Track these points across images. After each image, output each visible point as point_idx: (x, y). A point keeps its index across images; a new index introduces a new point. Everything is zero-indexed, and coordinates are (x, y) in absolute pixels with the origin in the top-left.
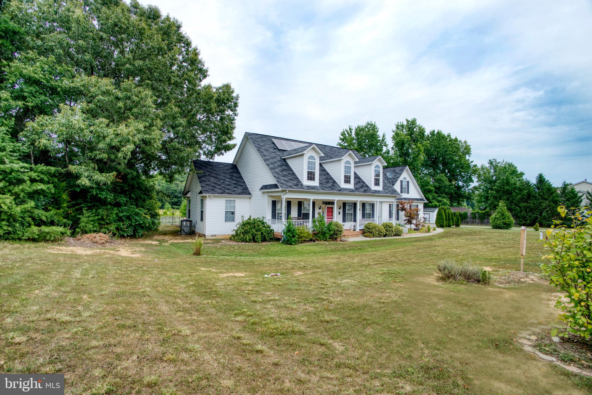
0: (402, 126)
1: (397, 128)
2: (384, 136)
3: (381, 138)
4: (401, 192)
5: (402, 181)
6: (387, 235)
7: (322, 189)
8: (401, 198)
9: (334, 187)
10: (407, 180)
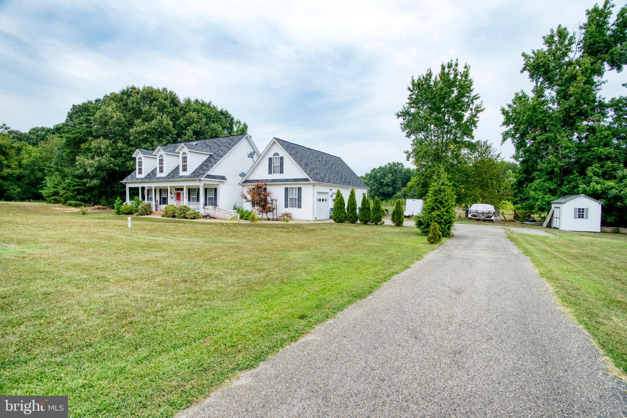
4: (270, 173)
5: (271, 158)
6: (176, 216)
7: (142, 179)
8: (269, 180)
9: (153, 177)
10: (279, 157)
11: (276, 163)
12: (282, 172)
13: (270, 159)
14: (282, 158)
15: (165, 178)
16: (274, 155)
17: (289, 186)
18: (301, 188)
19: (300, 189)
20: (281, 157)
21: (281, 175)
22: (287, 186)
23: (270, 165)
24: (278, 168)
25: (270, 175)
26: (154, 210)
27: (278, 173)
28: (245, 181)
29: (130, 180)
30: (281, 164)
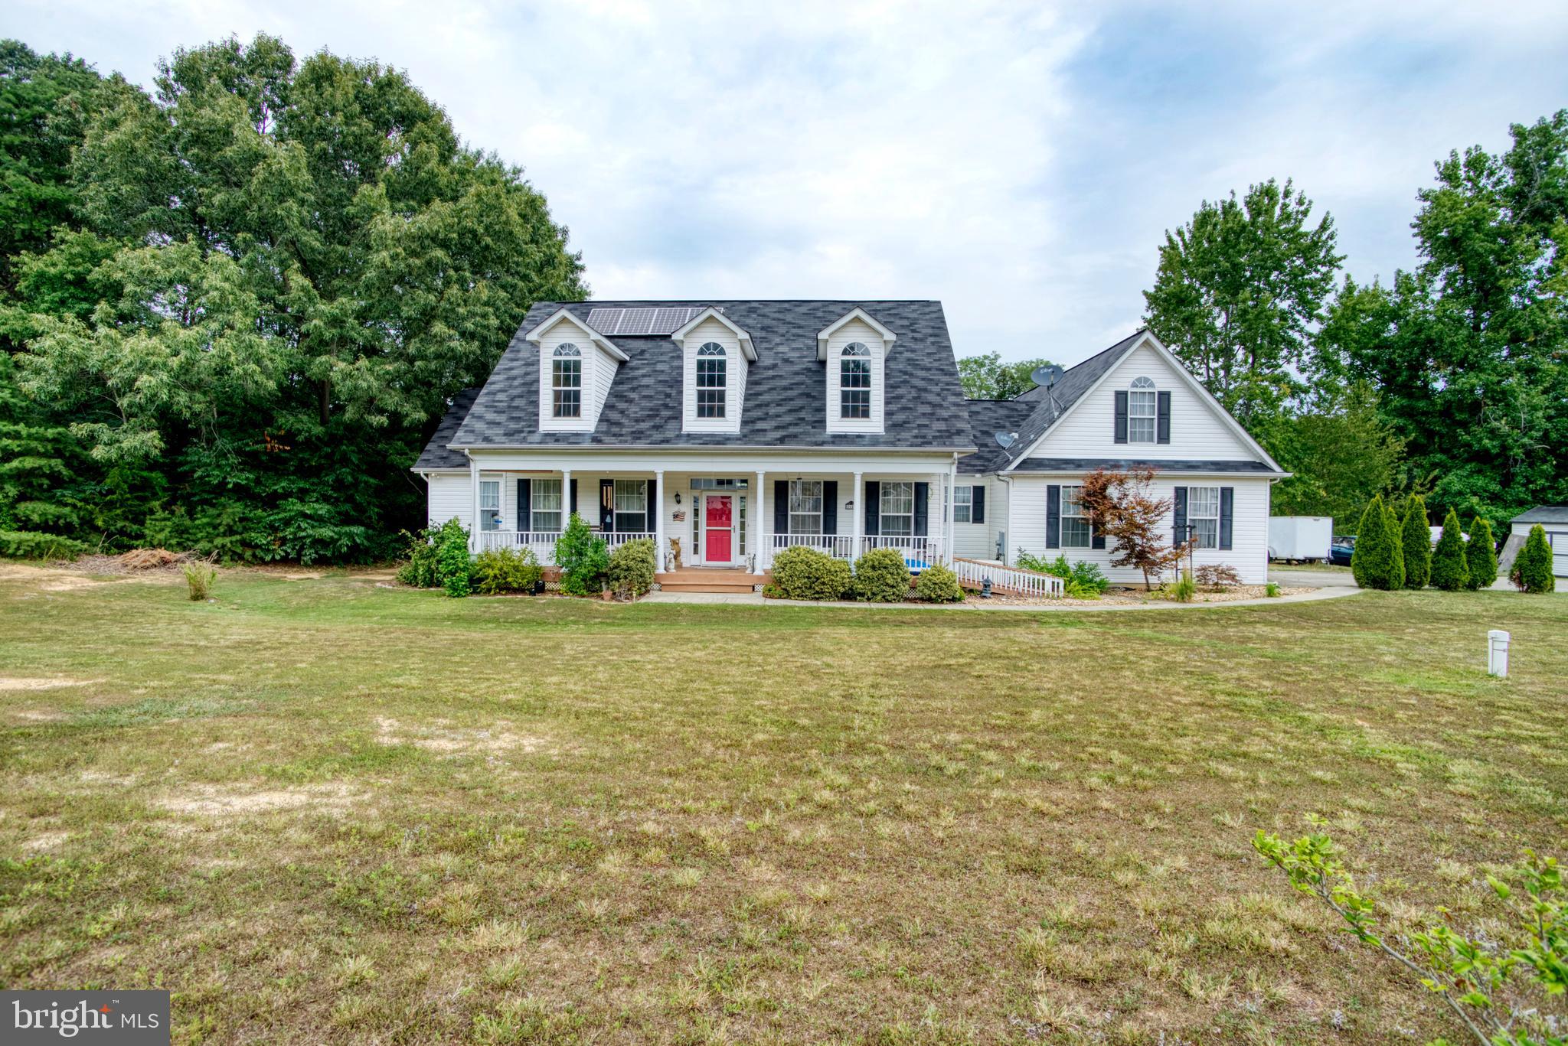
4: (1121, 437)
5: (1126, 393)
6: (862, 595)
7: (596, 440)
8: (1118, 461)
9: (654, 432)
10: (1156, 390)
11: (1142, 411)
12: (1164, 438)
13: (1121, 397)
14: (1164, 398)
15: (743, 438)
16: (1134, 385)
17: (1188, 484)
18: (1231, 490)
19: (1227, 495)
20: (1161, 394)
21: (1163, 447)
22: (1181, 484)
23: (1121, 415)
24: (1152, 427)
25: (1121, 447)
26: (661, 570)
27: (1151, 440)
28: (1024, 462)
29: (504, 439)
30: (1160, 414)
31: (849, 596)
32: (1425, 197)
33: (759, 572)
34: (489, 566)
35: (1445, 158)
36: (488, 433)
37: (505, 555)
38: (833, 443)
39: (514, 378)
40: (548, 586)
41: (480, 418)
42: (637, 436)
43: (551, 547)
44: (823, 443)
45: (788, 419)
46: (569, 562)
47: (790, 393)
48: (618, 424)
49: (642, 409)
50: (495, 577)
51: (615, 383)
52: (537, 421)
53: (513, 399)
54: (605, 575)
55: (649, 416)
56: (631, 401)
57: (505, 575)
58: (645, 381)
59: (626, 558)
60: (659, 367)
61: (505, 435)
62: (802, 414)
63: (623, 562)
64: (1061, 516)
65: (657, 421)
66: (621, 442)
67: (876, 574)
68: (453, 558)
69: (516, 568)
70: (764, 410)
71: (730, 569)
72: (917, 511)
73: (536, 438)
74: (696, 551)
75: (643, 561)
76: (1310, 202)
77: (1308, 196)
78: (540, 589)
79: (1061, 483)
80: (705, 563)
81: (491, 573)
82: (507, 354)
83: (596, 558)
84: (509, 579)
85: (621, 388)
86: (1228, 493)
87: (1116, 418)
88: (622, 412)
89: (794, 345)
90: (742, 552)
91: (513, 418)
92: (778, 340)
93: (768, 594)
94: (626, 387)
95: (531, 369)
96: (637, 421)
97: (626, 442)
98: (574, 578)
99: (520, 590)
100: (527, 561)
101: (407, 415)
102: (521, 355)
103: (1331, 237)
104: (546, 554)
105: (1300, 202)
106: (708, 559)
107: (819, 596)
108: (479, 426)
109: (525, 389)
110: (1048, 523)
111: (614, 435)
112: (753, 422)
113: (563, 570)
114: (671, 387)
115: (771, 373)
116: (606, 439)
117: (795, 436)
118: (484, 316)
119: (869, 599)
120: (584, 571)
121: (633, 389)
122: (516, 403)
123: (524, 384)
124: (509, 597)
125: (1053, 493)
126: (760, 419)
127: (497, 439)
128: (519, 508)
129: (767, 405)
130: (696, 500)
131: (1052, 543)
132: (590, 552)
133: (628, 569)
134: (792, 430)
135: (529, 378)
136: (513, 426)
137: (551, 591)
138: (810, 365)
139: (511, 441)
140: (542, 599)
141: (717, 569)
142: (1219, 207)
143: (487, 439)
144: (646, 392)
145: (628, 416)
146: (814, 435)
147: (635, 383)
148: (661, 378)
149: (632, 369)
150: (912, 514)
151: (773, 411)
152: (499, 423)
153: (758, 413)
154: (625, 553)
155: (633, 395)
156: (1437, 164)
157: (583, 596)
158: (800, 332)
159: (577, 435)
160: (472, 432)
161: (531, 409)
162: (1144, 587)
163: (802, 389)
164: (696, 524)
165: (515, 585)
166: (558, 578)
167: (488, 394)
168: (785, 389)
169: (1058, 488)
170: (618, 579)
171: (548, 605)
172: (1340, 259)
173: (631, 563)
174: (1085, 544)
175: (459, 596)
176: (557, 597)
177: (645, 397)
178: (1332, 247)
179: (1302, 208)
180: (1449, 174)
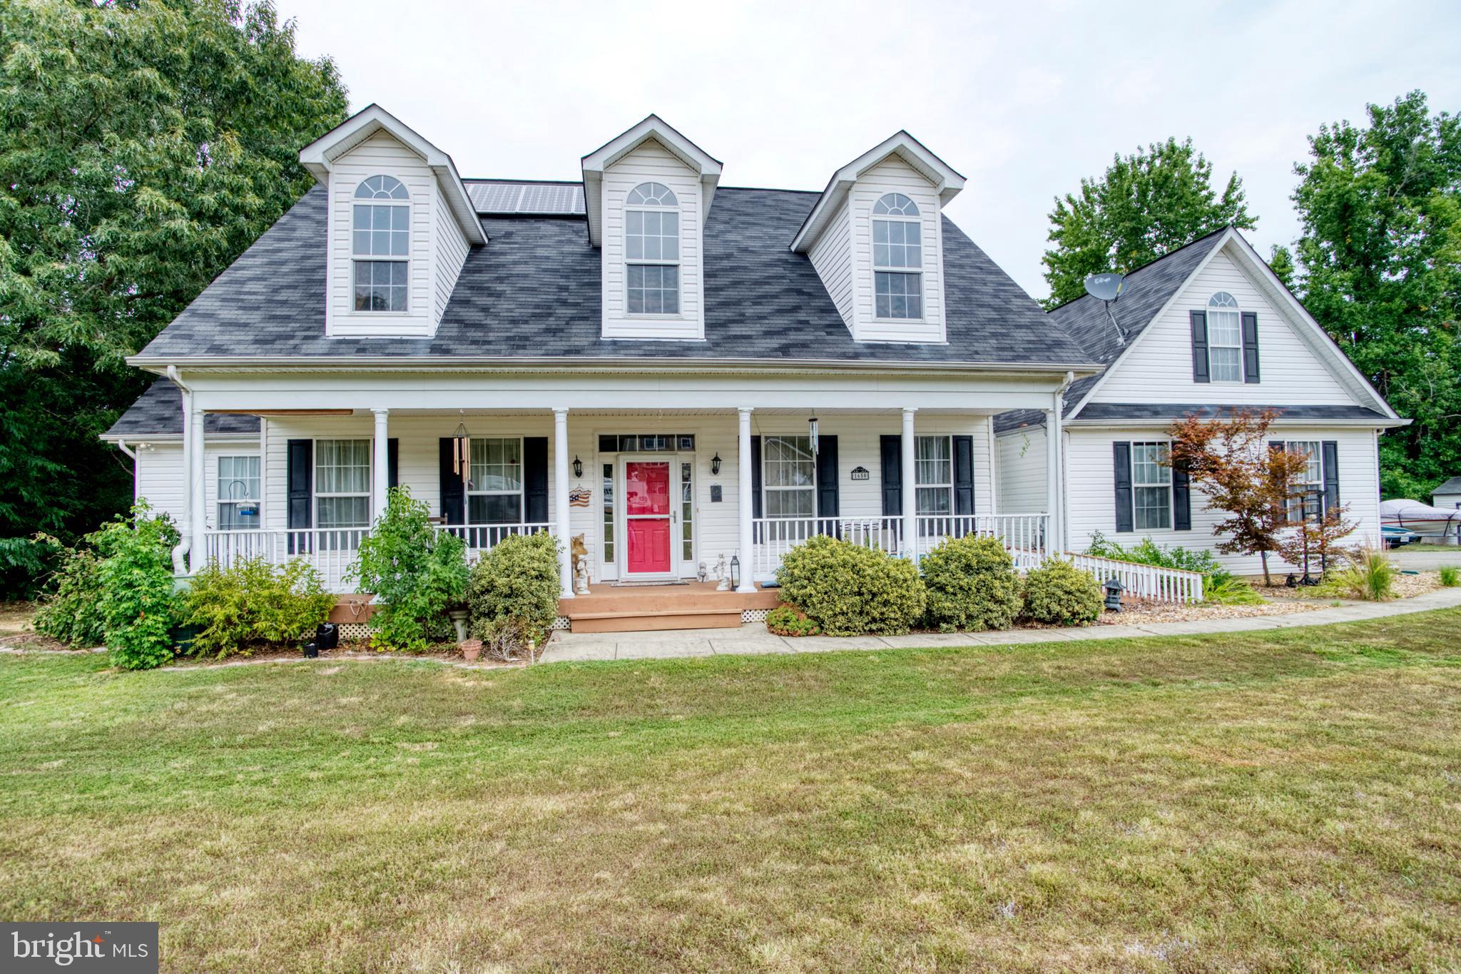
0: (1346, 140)
1: (1320, 150)
2: (1232, 187)
3: (1217, 201)
4: (1202, 374)
5: (1203, 314)
6: (947, 619)
7: (435, 349)
8: (1201, 406)
9: (549, 338)
10: (1239, 311)
11: (1223, 334)
12: (1253, 375)
13: (1199, 320)
14: (1249, 320)
15: (713, 346)
16: (1213, 303)
17: (1284, 436)
18: (1334, 444)
19: (1330, 450)
20: (1245, 314)
21: (1252, 387)
22: (1276, 435)
23: (1199, 343)
24: (1237, 360)
25: (1202, 387)
26: (567, 594)
27: (1236, 378)
28: (1085, 409)
29: (252, 348)
30: (1245, 343)
31: (930, 622)
32: (1301, 171)
33: (746, 588)
34: (215, 599)
35: (1316, 134)
36: (220, 339)
37: (255, 574)
38: (873, 355)
39: (283, 263)
40: (345, 632)
41: (208, 316)
42: (519, 343)
43: (352, 557)
44: (856, 356)
45: (781, 322)
46: (390, 584)
47: (767, 289)
48: (478, 326)
49: (522, 305)
50: (228, 620)
51: (466, 270)
52: (322, 323)
53: (276, 290)
54: (463, 606)
55: (534, 315)
56: (499, 295)
57: (249, 616)
58: (519, 269)
59: (507, 572)
60: (540, 252)
61: (256, 342)
62: (802, 316)
63: (501, 581)
64: (1134, 485)
65: (552, 322)
66: (488, 352)
67: (973, 581)
68: (130, 585)
69: (276, 601)
70: (737, 310)
71: (673, 584)
72: (958, 480)
73: (319, 346)
74: (609, 556)
75: (540, 577)
76: (1210, 164)
77: (1207, 160)
78: (327, 640)
79: (1132, 438)
80: (626, 575)
81: (219, 613)
82: (272, 232)
83: (447, 574)
84: (260, 625)
85: (477, 277)
86: (1331, 449)
87: (1194, 348)
88: (485, 310)
89: (748, 234)
90: (688, 555)
91: (274, 317)
92: (721, 227)
93: (780, 628)
94: (485, 276)
95: (314, 251)
96: (514, 322)
97: (498, 352)
98: (399, 617)
99: (286, 645)
100: (299, 587)
101: (99, 353)
102: (297, 234)
103: (1240, 198)
104: (340, 570)
105: (1201, 165)
106: (631, 569)
107: (877, 627)
108: (203, 328)
109: (301, 277)
110: (1118, 495)
111: (474, 342)
112: (725, 324)
113: (376, 600)
114: (567, 277)
115: (726, 263)
116: (460, 348)
117: (804, 346)
118: (237, 190)
119: (961, 627)
120: (421, 602)
121: (500, 279)
122: (283, 296)
123: (299, 271)
124: (259, 662)
125: (1121, 451)
126: (734, 321)
127: (240, 348)
128: (291, 490)
129: (738, 303)
130: (608, 471)
131: (1124, 524)
132: (433, 564)
133: (512, 593)
134: (793, 337)
135: (309, 264)
136: (273, 328)
137: (351, 642)
138: (784, 256)
139: (266, 352)
140: (332, 663)
141: (650, 586)
142: (1129, 162)
143: (216, 349)
144: (526, 284)
145: (496, 316)
146: (835, 343)
147: (502, 272)
148: (549, 265)
149: (494, 253)
150: (951, 485)
151: (750, 311)
152: (246, 325)
153: (728, 313)
154: (504, 562)
155: (499, 287)
156: (1309, 137)
157: (419, 652)
158: (750, 219)
159: (402, 342)
160: (189, 337)
161: (311, 304)
162: (1263, 581)
163: (785, 284)
164: (608, 513)
165: (273, 636)
166: (365, 615)
167: (230, 282)
168: (757, 283)
169: (1127, 445)
170: (491, 614)
171: (343, 679)
172: (1253, 220)
173: (519, 582)
174: (1164, 524)
175: (143, 667)
176: (364, 658)
177: (522, 289)
178: (1243, 209)
179: (1203, 171)
180: (1320, 149)
